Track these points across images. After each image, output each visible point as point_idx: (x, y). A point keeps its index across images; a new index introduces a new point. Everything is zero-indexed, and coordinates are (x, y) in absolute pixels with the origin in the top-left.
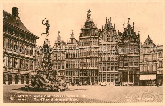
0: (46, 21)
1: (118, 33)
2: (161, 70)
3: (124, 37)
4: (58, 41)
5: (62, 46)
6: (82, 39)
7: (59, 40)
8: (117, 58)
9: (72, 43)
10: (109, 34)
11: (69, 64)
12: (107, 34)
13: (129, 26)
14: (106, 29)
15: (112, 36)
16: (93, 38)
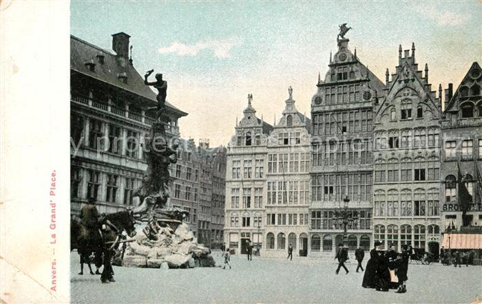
0: (156, 77)
1: (437, 93)
3: (460, 104)
4: (247, 121)
5: (258, 137)
6: (320, 113)
7: (249, 118)
9: (290, 126)
10: (409, 97)
11: (279, 193)
12: (400, 96)
13: (476, 69)
14: (400, 82)
15: (418, 102)
16: (354, 111)
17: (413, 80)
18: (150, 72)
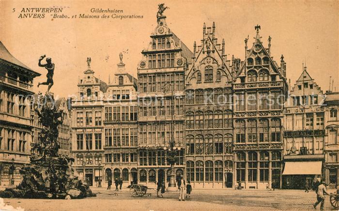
0: (47, 61)
1: (231, 62)
2: (335, 151)
3: (247, 71)
4: (87, 80)
5: (96, 93)
6: (145, 75)
7: (89, 77)
8: (230, 121)
9: (121, 84)
10: (211, 64)
11: (113, 136)
12: (204, 64)
13: (259, 45)
14: (204, 53)
15: (217, 68)
16: (170, 74)
17: (213, 52)
18: (43, 57)
